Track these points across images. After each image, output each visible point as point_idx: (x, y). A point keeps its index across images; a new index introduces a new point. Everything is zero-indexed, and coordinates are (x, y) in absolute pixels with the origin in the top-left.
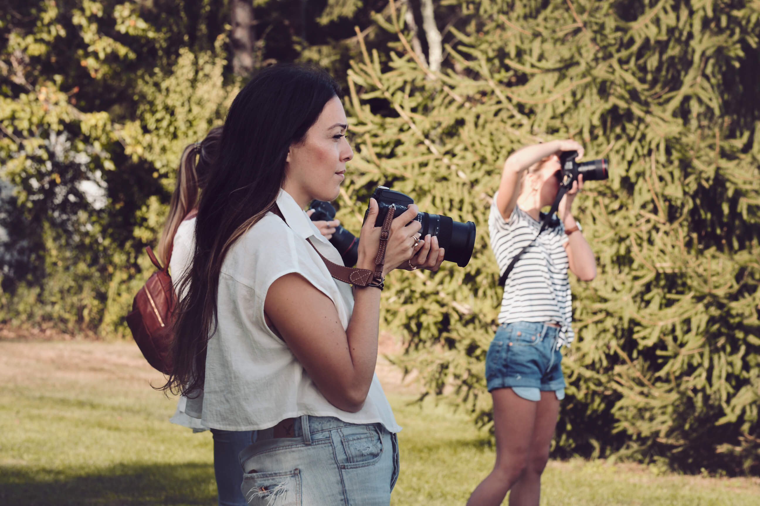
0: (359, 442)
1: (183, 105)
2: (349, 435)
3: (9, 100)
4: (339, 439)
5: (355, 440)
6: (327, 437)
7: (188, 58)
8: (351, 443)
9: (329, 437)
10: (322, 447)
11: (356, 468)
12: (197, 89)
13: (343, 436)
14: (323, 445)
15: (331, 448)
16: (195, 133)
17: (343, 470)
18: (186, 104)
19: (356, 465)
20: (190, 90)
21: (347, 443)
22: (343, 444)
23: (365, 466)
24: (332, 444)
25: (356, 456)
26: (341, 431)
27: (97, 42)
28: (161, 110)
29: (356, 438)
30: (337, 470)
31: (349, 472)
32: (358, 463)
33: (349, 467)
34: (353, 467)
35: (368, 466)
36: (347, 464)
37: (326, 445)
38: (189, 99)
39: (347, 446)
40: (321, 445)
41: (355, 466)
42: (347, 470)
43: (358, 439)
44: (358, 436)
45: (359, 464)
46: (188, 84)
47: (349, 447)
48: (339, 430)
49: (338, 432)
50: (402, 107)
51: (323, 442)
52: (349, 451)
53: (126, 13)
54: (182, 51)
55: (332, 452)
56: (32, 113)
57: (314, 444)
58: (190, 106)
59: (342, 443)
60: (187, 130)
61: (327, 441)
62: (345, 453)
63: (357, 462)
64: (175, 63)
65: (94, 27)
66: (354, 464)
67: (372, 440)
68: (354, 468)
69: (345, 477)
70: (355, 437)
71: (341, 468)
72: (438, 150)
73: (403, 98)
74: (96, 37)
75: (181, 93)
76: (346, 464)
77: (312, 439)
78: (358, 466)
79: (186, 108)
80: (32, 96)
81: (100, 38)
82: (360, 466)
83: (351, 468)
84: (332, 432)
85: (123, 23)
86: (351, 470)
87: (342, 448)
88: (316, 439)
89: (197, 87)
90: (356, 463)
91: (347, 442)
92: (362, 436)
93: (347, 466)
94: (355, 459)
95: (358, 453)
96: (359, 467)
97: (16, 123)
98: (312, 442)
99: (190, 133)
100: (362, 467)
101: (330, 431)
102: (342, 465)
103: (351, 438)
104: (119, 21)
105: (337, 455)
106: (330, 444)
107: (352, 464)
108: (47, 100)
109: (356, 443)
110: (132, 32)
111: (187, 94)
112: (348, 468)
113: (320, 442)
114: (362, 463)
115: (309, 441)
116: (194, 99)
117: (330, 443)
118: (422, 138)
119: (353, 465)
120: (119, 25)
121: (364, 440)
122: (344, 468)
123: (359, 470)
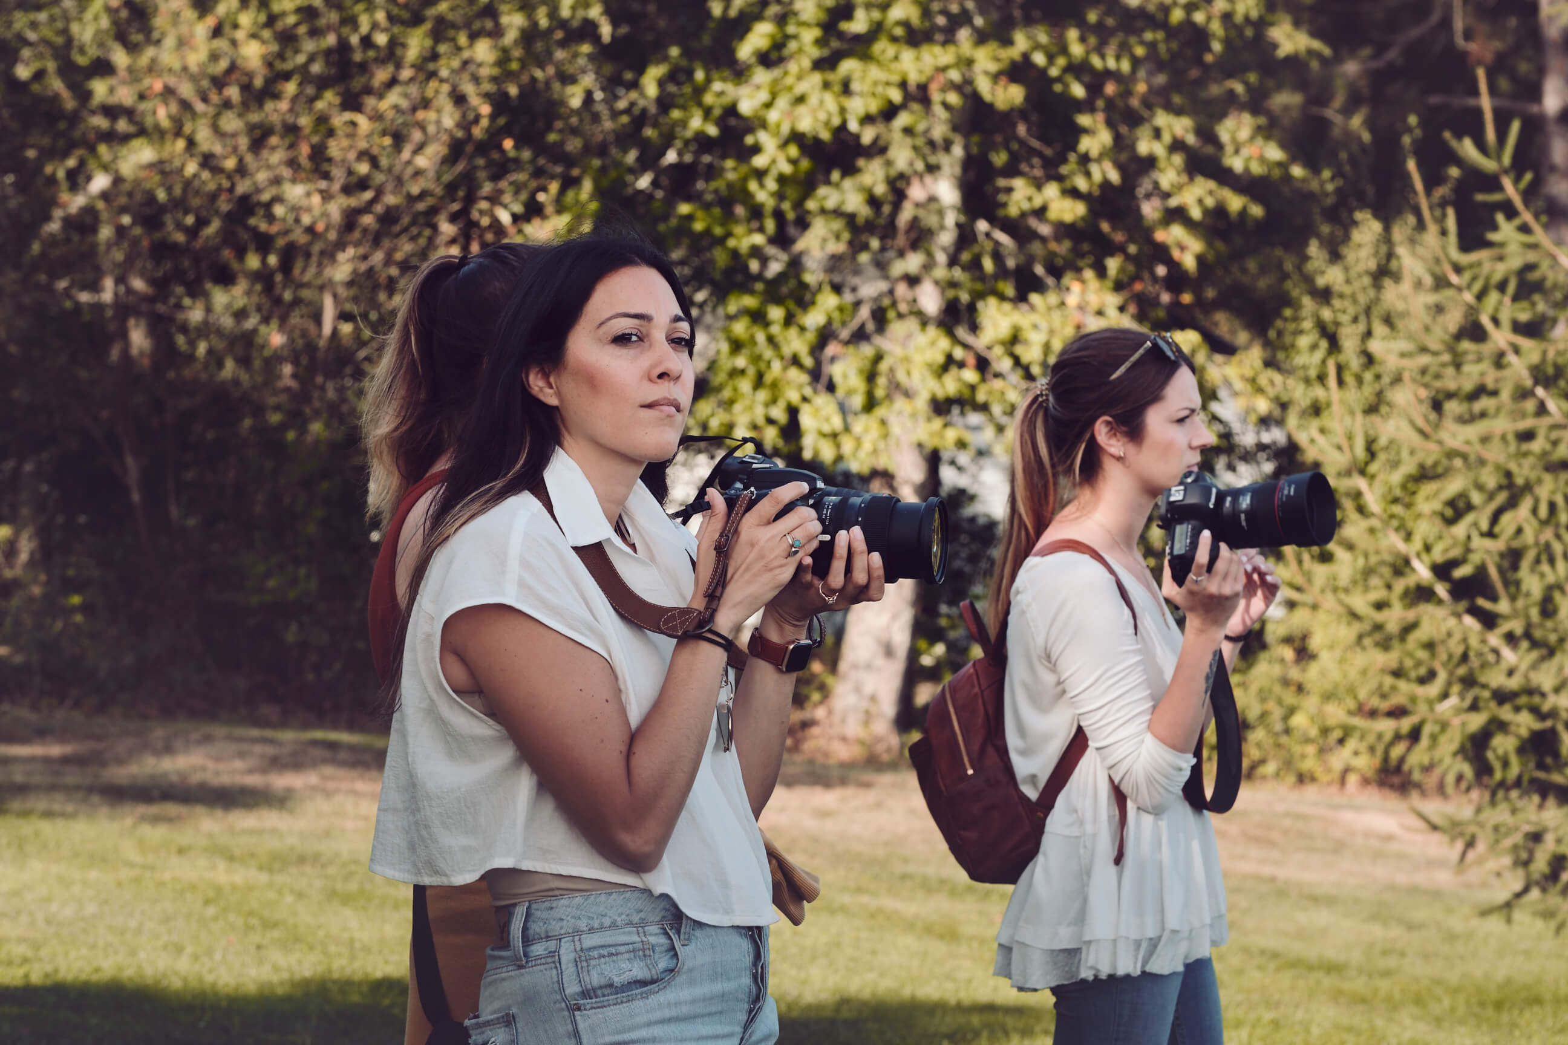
0: (614, 961)
1: (1355, 320)
2: (595, 948)
3: (1007, 306)
4: (573, 955)
5: (604, 956)
6: (550, 952)
7: (1370, 229)
8: (592, 962)
9: (555, 952)
10: (541, 971)
11: (602, 1007)
12: (1383, 290)
13: (582, 950)
14: (542, 967)
15: (554, 972)
16: (1378, 377)
17: (576, 1013)
18: (1362, 318)
19: (600, 1002)
20: (1372, 293)
21: (584, 964)
22: (577, 965)
23: (622, 1002)
24: (558, 965)
25: (601, 987)
26: (580, 940)
27: (1185, 188)
28: (1310, 331)
29: (606, 954)
30: (566, 1013)
31: (588, 1016)
32: (606, 998)
33: (588, 1007)
34: (595, 1006)
35: (628, 1001)
36: (585, 1001)
37: (547, 966)
38: (1368, 311)
39: (585, 969)
40: (539, 967)
41: (599, 1005)
42: (585, 1012)
43: (611, 955)
44: (613, 950)
45: (608, 1000)
46: (1367, 281)
47: (588, 971)
48: (577, 938)
49: (573, 941)
50: (1496, 321)
51: (543, 961)
52: (587, 979)
53: (1244, 134)
54: (1359, 216)
55: (556, 979)
56: (1052, 332)
57: (530, 965)
58: (1369, 324)
59: (576, 962)
60: (1363, 371)
61: (549, 960)
62: (580, 981)
63: (604, 996)
64: (1347, 238)
65: (1178, 159)
66: (598, 1000)
67: (645, 956)
68: (599, 1007)
69: (581, 1026)
70: (605, 952)
71: (574, 1010)
72: (1560, 408)
73: (1500, 303)
74: (1184, 178)
75: (1354, 300)
76: (582, 1002)
77: (526, 955)
78: (606, 1004)
79: (1361, 327)
80: (1052, 298)
81: (1191, 179)
82: (611, 1002)
83: (592, 1008)
84: (563, 940)
85: (1237, 151)
86: (594, 1011)
87: (575, 974)
88: (533, 955)
89: (1384, 288)
90: (602, 999)
91: (586, 961)
92: (622, 949)
93: (584, 1004)
94: (599, 992)
95: (603, 982)
96: (609, 1005)
97: (1019, 350)
98: (527, 962)
99: (1368, 376)
100: (615, 1004)
101: (560, 939)
102: (575, 1005)
103: (595, 954)
104: (1229, 149)
105: (565, 986)
106: (553, 965)
107: (594, 1000)
108: (1081, 308)
109: (605, 964)
110: (1256, 169)
111: (1363, 299)
112: (585, 1010)
113: (539, 962)
114: (614, 997)
115: (522, 960)
116: (1376, 312)
117: (554, 962)
118: (1528, 382)
119: (596, 1002)
120: (1230, 156)
121: (626, 956)
122: (579, 1009)
123: (610, 1012)
